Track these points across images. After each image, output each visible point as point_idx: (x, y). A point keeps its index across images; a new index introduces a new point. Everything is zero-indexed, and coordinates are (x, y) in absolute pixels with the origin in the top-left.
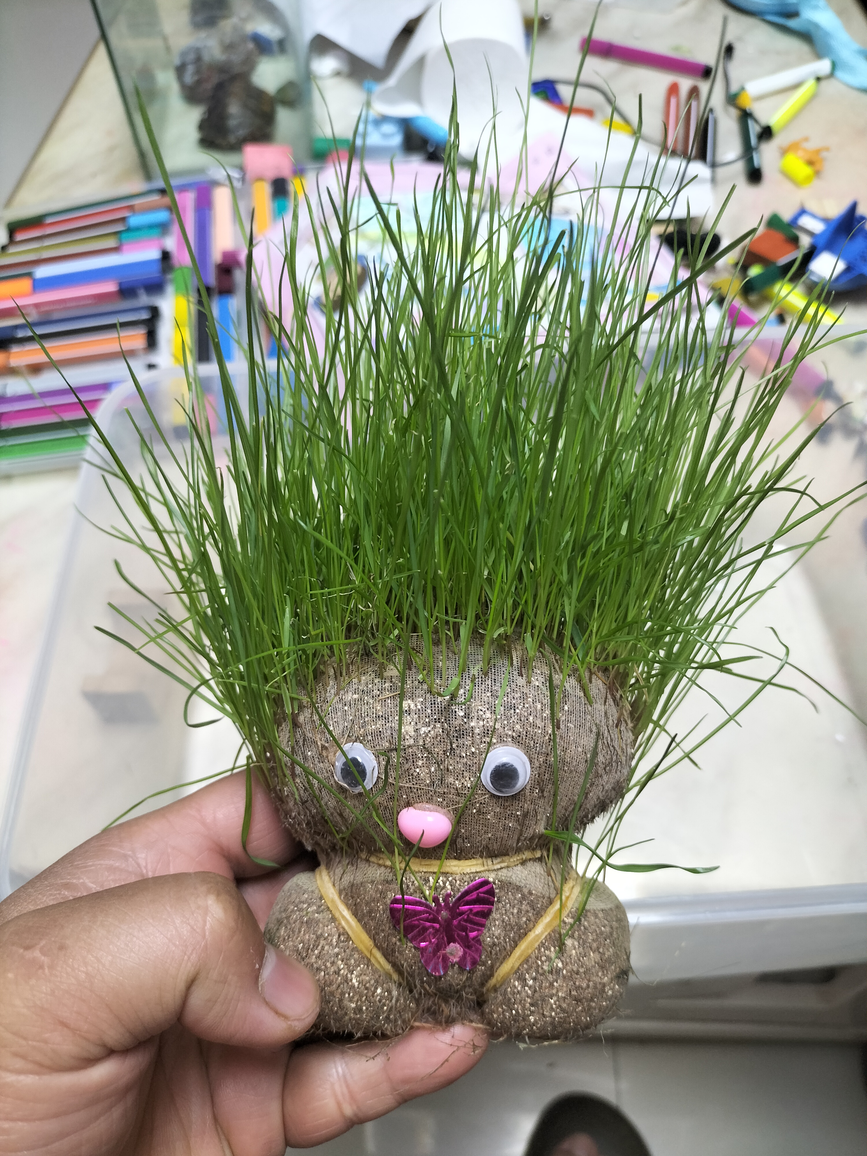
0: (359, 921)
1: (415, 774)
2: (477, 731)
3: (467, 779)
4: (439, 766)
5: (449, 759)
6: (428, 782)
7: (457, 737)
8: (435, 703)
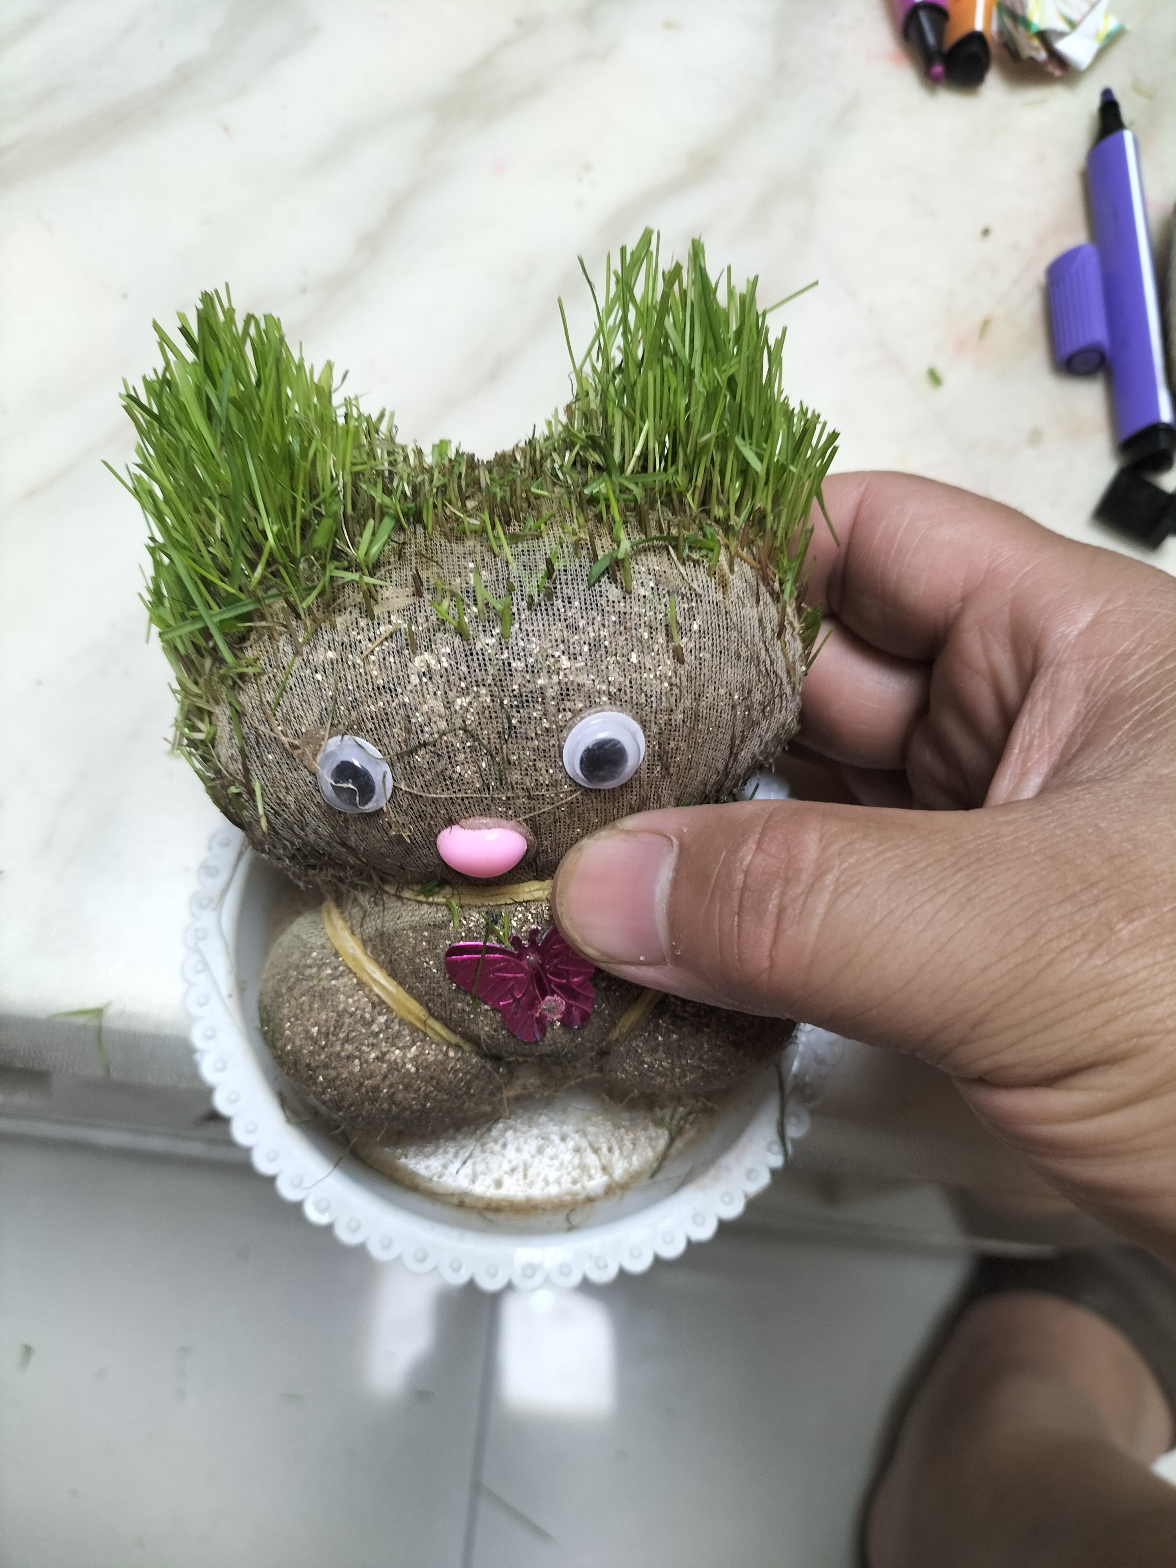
0: (401, 984)
1: (455, 776)
2: (550, 693)
3: (543, 771)
4: (493, 758)
5: (510, 746)
6: (478, 786)
7: (517, 706)
8: (471, 654)
